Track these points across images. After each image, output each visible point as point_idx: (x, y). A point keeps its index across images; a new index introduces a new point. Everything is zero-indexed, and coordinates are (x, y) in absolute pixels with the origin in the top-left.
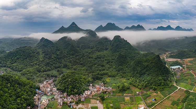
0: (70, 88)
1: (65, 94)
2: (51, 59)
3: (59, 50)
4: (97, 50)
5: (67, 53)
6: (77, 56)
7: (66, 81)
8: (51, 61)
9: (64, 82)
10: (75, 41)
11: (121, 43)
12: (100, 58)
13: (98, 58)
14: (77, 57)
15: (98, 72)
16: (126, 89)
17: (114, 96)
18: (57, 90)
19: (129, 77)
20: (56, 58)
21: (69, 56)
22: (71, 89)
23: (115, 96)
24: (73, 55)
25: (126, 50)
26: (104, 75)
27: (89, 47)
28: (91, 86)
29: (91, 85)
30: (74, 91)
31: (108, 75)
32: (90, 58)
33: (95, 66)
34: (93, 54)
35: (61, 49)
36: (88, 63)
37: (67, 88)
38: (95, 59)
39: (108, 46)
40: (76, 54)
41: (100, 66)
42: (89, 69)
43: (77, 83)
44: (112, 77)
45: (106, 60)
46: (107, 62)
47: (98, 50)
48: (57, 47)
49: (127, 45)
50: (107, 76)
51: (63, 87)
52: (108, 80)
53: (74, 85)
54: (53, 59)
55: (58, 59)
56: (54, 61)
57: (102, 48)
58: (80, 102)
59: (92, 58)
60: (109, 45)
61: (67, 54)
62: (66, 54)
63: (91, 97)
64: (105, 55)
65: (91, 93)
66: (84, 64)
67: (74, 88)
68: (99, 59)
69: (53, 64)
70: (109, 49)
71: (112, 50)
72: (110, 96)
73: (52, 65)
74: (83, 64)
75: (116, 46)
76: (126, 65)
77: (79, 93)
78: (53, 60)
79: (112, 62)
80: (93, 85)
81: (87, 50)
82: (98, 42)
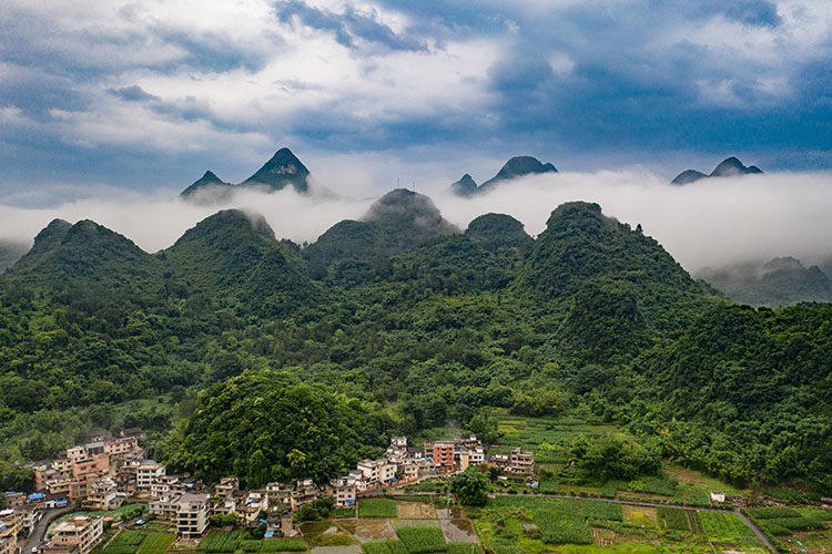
0: (263, 442)
1: (227, 485)
2: (122, 336)
3: (182, 294)
4: (437, 284)
5: (239, 305)
6: (307, 320)
7: (232, 417)
8: (120, 346)
9: (218, 419)
10: (298, 248)
11: (600, 240)
12: (459, 326)
13: (448, 327)
14: (311, 326)
15: (442, 390)
16: (630, 466)
17: (546, 493)
18: (169, 471)
19: (653, 418)
20: (160, 327)
21: (254, 322)
22: (264, 452)
23: (554, 493)
24: (277, 312)
25: (633, 279)
26: (484, 403)
27: (387, 274)
28: (400, 448)
29: (402, 442)
30: (286, 463)
31: (509, 405)
32: (391, 327)
33: (428, 362)
34: (410, 306)
35: (196, 287)
36: (381, 349)
37: (240, 448)
38: (428, 330)
39: (513, 267)
40: (303, 308)
41: (456, 365)
42: (386, 378)
43: (309, 417)
44: (539, 414)
45: (496, 335)
46: (501, 345)
47: (442, 283)
48: (168, 276)
49: (643, 251)
50: (505, 411)
51: (213, 449)
52: (509, 427)
53: (284, 425)
54: (137, 333)
55: (175, 339)
56: (147, 345)
57: (471, 278)
58: (324, 510)
59: (406, 325)
60: (517, 264)
61: (240, 313)
62: (232, 313)
63: (402, 493)
64: (488, 312)
65: (399, 476)
66: (354, 357)
67: (289, 446)
68: (452, 332)
69: (139, 366)
70: (519, 281)
71: (534, 284)
72: (520, 494)
73: (130, 368)
74: (346, 356)
75: (565, 258)
76: (637, 360)
77: (320, 474)
78: (136, 338)
79: (534, 345)
80: (409, 445)
81: (377, 288)
82: (442, 245)
